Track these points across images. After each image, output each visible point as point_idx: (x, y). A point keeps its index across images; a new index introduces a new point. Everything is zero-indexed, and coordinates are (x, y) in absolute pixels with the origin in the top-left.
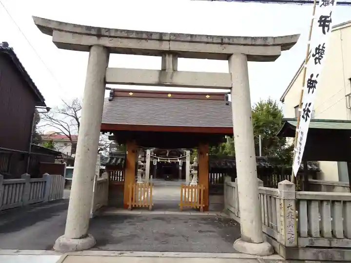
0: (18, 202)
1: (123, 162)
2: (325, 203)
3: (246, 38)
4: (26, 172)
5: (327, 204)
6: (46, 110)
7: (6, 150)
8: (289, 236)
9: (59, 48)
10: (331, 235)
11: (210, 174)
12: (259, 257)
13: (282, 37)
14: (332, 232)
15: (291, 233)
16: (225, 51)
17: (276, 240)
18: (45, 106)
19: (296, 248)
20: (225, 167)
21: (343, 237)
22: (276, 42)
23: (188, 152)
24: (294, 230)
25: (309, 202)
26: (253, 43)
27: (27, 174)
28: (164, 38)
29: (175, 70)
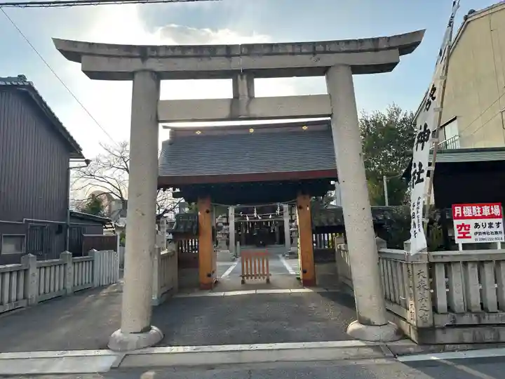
0: (59, 290)
1: (194, 227)
2: (470, 266)
3: (348, 42)
4: (65, 250)
5: (473, 267)
6: (85, 164)
7: (36, 222)
8: (421, 313)
9: (91, 78)
10: (480, 309)
11: (314, 235)
12: (382, 344)
13: (400, 36)
14: (482, 304)
15: (425, 309)
16: (319, 64)
17: (405, 320)
18: (84, 158)
19: (433, 329)
20: (334, 224)
21: (496, 310)
22: (392, 44)
23: (286, 207)
24: (428, 305)
25: (448, 265)
26: (359, 48)
27: (68, 252)
28: (233, 52)
29: (251, 97)
